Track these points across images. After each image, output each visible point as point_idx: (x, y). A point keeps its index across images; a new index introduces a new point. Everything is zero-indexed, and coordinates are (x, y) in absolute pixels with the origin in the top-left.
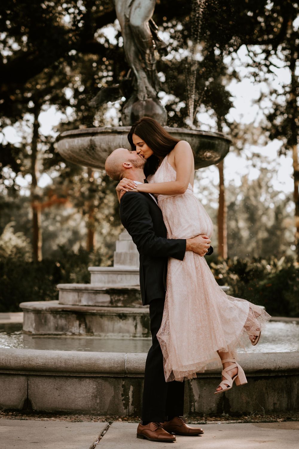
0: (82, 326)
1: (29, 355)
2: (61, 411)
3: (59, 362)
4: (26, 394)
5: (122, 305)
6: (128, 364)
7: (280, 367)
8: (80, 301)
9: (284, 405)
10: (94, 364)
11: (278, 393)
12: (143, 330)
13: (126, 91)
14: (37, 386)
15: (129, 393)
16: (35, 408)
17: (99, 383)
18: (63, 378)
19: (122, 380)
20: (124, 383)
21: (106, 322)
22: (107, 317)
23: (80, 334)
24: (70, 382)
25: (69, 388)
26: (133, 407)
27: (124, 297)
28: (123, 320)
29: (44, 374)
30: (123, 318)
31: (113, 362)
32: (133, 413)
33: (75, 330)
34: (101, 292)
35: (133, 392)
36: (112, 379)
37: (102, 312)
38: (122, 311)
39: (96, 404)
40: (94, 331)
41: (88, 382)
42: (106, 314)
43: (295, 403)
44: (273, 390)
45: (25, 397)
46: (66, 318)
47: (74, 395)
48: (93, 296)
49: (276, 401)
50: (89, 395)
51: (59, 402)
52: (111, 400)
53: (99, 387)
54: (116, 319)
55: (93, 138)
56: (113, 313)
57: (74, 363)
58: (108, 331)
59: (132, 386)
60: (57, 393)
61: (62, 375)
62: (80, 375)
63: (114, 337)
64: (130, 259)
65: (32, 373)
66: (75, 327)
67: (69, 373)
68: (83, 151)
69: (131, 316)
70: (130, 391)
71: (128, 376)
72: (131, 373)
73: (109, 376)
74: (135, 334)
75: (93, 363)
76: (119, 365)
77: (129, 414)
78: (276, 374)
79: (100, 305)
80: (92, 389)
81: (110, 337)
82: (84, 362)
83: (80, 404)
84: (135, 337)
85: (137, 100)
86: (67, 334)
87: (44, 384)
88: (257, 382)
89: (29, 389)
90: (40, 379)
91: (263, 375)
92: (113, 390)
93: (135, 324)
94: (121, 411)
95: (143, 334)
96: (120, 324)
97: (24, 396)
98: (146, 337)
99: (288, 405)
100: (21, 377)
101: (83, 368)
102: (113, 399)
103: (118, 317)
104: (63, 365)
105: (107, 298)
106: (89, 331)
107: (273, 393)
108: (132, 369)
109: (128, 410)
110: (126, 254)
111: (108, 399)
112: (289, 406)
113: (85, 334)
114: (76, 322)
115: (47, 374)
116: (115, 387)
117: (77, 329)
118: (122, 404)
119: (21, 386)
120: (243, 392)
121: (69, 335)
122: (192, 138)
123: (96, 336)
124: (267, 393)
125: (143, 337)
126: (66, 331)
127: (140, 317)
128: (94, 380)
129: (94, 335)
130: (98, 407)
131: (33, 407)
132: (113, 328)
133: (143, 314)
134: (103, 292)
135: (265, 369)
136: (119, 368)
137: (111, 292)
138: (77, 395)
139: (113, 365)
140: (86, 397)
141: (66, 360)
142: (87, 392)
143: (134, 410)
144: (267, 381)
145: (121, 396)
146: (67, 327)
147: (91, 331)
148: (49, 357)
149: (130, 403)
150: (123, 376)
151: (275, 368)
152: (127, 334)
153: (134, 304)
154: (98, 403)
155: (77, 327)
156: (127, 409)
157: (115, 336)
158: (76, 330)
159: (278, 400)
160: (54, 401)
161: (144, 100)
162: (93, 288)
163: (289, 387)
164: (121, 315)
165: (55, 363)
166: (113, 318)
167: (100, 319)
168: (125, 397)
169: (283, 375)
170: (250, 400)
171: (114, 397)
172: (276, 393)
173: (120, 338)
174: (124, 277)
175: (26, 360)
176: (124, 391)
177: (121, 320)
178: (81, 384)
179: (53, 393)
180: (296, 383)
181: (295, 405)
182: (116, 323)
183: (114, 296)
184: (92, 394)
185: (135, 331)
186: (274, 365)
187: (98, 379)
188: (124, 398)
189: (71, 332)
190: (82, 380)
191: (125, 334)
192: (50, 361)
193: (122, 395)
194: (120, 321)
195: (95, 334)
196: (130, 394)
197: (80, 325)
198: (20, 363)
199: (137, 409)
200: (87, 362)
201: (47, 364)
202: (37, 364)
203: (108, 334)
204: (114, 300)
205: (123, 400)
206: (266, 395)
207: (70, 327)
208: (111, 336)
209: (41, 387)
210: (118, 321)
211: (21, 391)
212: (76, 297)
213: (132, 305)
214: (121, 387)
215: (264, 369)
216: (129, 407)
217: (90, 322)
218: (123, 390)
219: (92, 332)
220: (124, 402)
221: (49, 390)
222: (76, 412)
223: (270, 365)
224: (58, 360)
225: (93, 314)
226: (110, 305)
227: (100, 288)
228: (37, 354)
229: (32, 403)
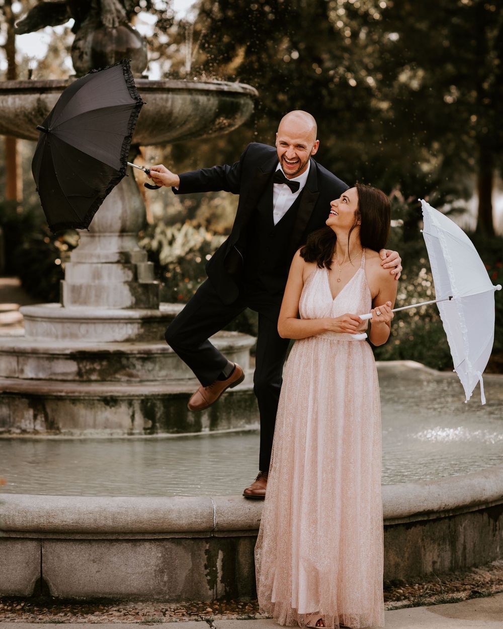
0: (39, 417)
1: (48, 507)
2: (102, 598)
3: (102, 518)
4: (37, 570)
5: (99, 378)
6: (220, 517)
7: (446, 505)
8: (22, 371)
9: (447, 563)
10: (162, 520)
11: (439, 545)
12: (145, 423)
13: (79, 9)
14: (58, 557)
15: (217, 562)
16: (55, 593)
17: (166, 549)
18: (104, 543)
19: (204, 542)
20: (209, 547)
21: (82, 412)
22: (84, 403)
23: (36, 432)
24: (116, 548)
25: (115, 559)
26: (224, 585)
27: (102, 365)
28: (111, 408)
29: (72, 537)
30: (111, 404)
31: (194, 515)
32: (223, 596)
33: (26, 425)
34: (61, 356)
35: (223, 560)
36: (187, 542)
37: (76, 394)
38: (111, 392)
39: (162, 583)
40: (61, 426)
41: (147, 547)
42: (82, 398)
43: (461, 558)
44: (432, 541)
45: (38, 575)
46: (9, 405)
47: (125, 569)
48: (46, 363)
49: (435, 559)
50: (149, 568)
51: (97, 583)
52: (186, 576)
53: (166, 555)
54: (99, 406)
55: (43, 96)
56: (95, 396)
57: (129, 519)
58: (86, 426)
59: (222, 550)
60: (94, 568)
61: (105, 538)
62: (136, 538)
63: (96, 436)
64: (96, 296)
65: (51, 536)
66: (25, 420)
67: (117, 535)
68: (21, 117)
69: (125, 400)
70: (218, 560)
71: (217, 536)
72: (222, 530)
73: (185, 537)
74: (132, 429)
75: (160, 518)
76: (205, 520)
77: (217, 597)
78: (438, 515)
79: (60, 378)
80: (156, 560)
81: (89, 436)
82: (146, 516)
83: (135, 585)
84: (131, 434)
85: (100, 26)
86: (12, 432)
87: (71, 554)
88: (409, 530)
89: (43, 561)
90: (64, 545)
91: (420, 519)
92: (190, 559)
93: (131, 414)
94: (205, 593)
95: (145, 429)
96: (107, 414)
97: (34, 574)
98: (150, 434)
99: (451, 563)
100: (29, 542)
101: (143, 526)
102: (191, 574)
103: (102, 403)
104: (110, 523)
105: (72, 367)
106: (51, 425)
107: (432, 546)
108: (225, 525)
109: (215, 590)
110: (89, 287)
111: (182, 575)
112: (453, 565)
113: (46, 431)
114: (28, 410)
115: (77, 537)
116: (193, 555)
117: (30, 423)
118: (206, 581)
119: (29, 557)
120: (390, 548)
121: (17, 434)
122: (209, 97)
123: (65, 434)
124: (424, 546)
125: (146, 434)
126: (10, 427)
127: (140, 402)
128: (158, 543)
129: (60, 433)
130: (165, 589)
131: (51, 593)
132: (95, 420)
133: (146, 396)
134: (65, 357)
135: (426, 510)
136: (204, 525)
137: (79, 356)
138: (129, 571)
139: (194, 520)
140: (145, 572)
141: (114, 515)
142: (147, 565)
143: (226, 591)
144: (424, 528)
145: (203, 569)
146: (12, 420)
147: (56, 426)
148: (85, 510)
149: (219, 579)
150: (208, 537)
151: (440, 508)
152: (119, 431)
153: (118, 376)
154: (165, 582)
155: (30, 420)
156: (213, 589)
157: (97, 433)
158: (28, 425)
159: (438, 557)
160: (89, 581)
161: (114, 27)
162: (48, 350)
163: (453, 533)
164: (109, 398)
165: (95, 520)
166: (94, 404)
167: (72, 406)
168: (210, 570)
169: (447, 515)
170: (400, 561)
171: (192, 571)
172: (436, 546)
173: (106, 436)
174: (91, 327)
175: (43, 516)
176: (209, 559)
177: (108, 408)
178: (135, 552)
179: (88, 568)
180: (461, 525)
181: (460, 561)
182: (99, 413)
183: (85, 364)
184: (155, 568)
185: (131, 424)
186: (437, 503)
187: (165, 543)
188: (208, 571)
189: (18, 428)
190: (138, 544)
191: (114, 431)
192: (86, 517)
193: (206, 567)
194: (106, 409)
195: (63, 431)
196: (219, 564)
197: (35, 417)
198: (33, 521)
199: (229, 589)
200: (152, 516)
201: (80, 521)
202: (64, 523)
203: (85, 432)
204: (84, 370)
205: (206, 575)
206: (423, 549)
207: (17, 419)
208: (91, 434)
209: (65, 558)
210: (103, 409)
211: (28, 565)
212: (14, 364)
213: (115, 378)
214: (203, 553)
215: (424, 510)
216: (216, 586)
217: (53, 410)
218: (207, 557)
219: (58, 429)
220: (209, 578)
221: (80, 563)
222: (129, 598)
223: (432, 503)
224: (100, 515)
225: (60, 399)
226: (77, 378)
227: (59, 350)
228: (63, 506)
229: (51, 586)
